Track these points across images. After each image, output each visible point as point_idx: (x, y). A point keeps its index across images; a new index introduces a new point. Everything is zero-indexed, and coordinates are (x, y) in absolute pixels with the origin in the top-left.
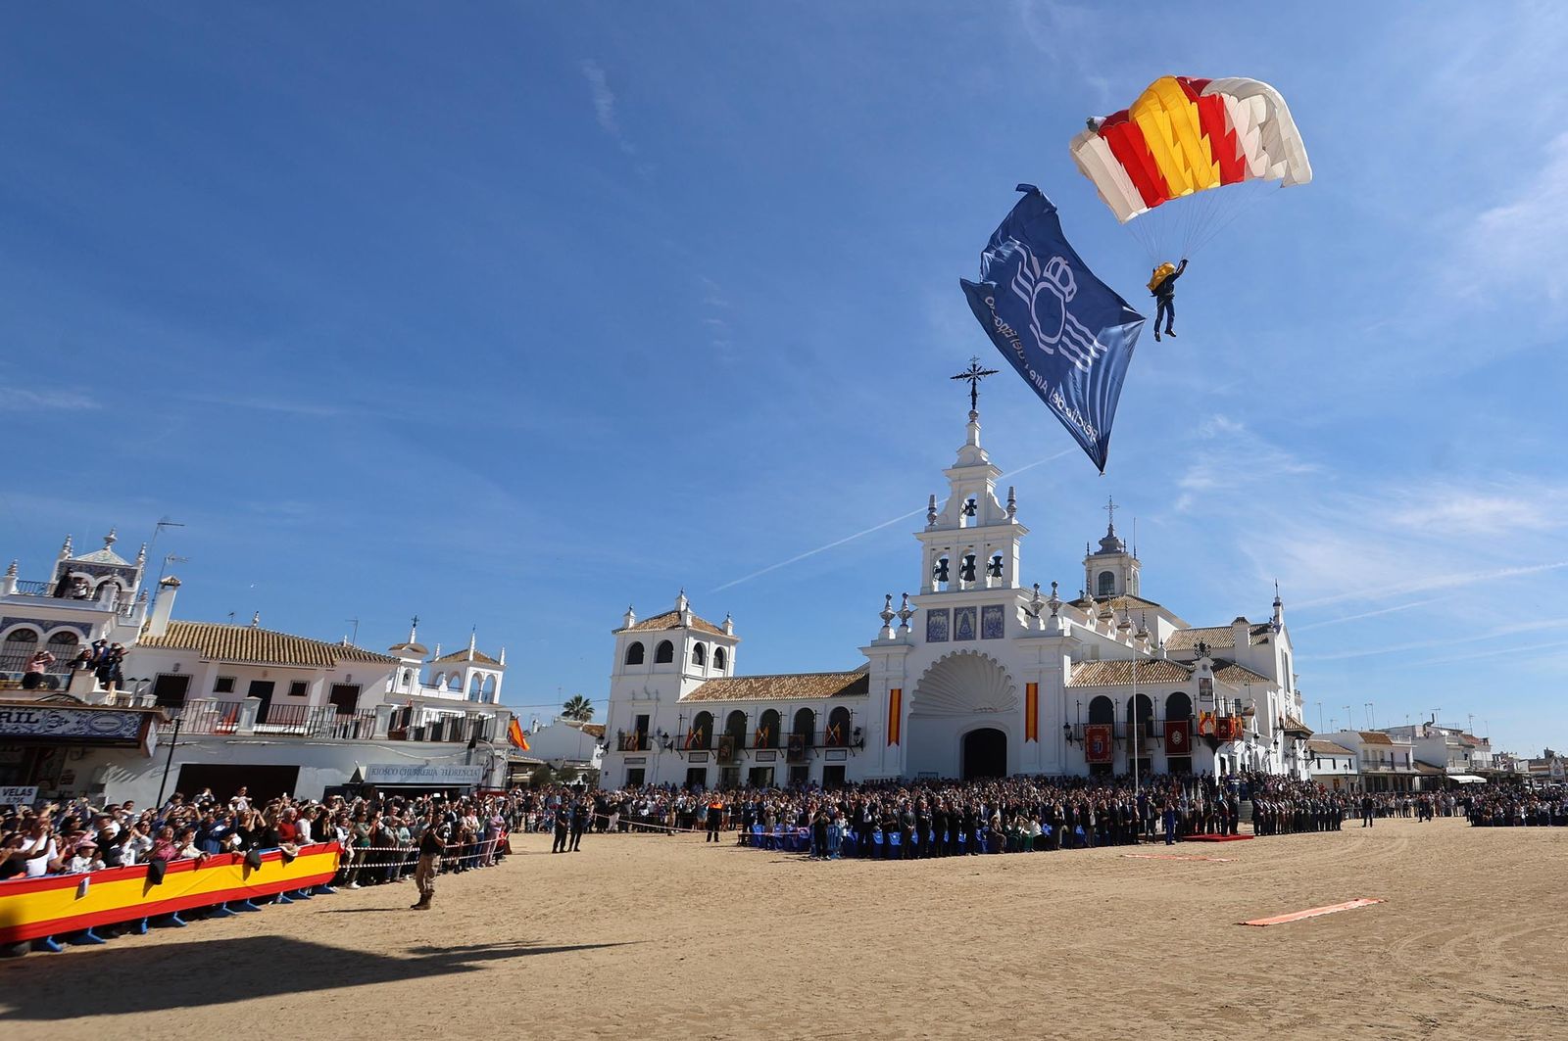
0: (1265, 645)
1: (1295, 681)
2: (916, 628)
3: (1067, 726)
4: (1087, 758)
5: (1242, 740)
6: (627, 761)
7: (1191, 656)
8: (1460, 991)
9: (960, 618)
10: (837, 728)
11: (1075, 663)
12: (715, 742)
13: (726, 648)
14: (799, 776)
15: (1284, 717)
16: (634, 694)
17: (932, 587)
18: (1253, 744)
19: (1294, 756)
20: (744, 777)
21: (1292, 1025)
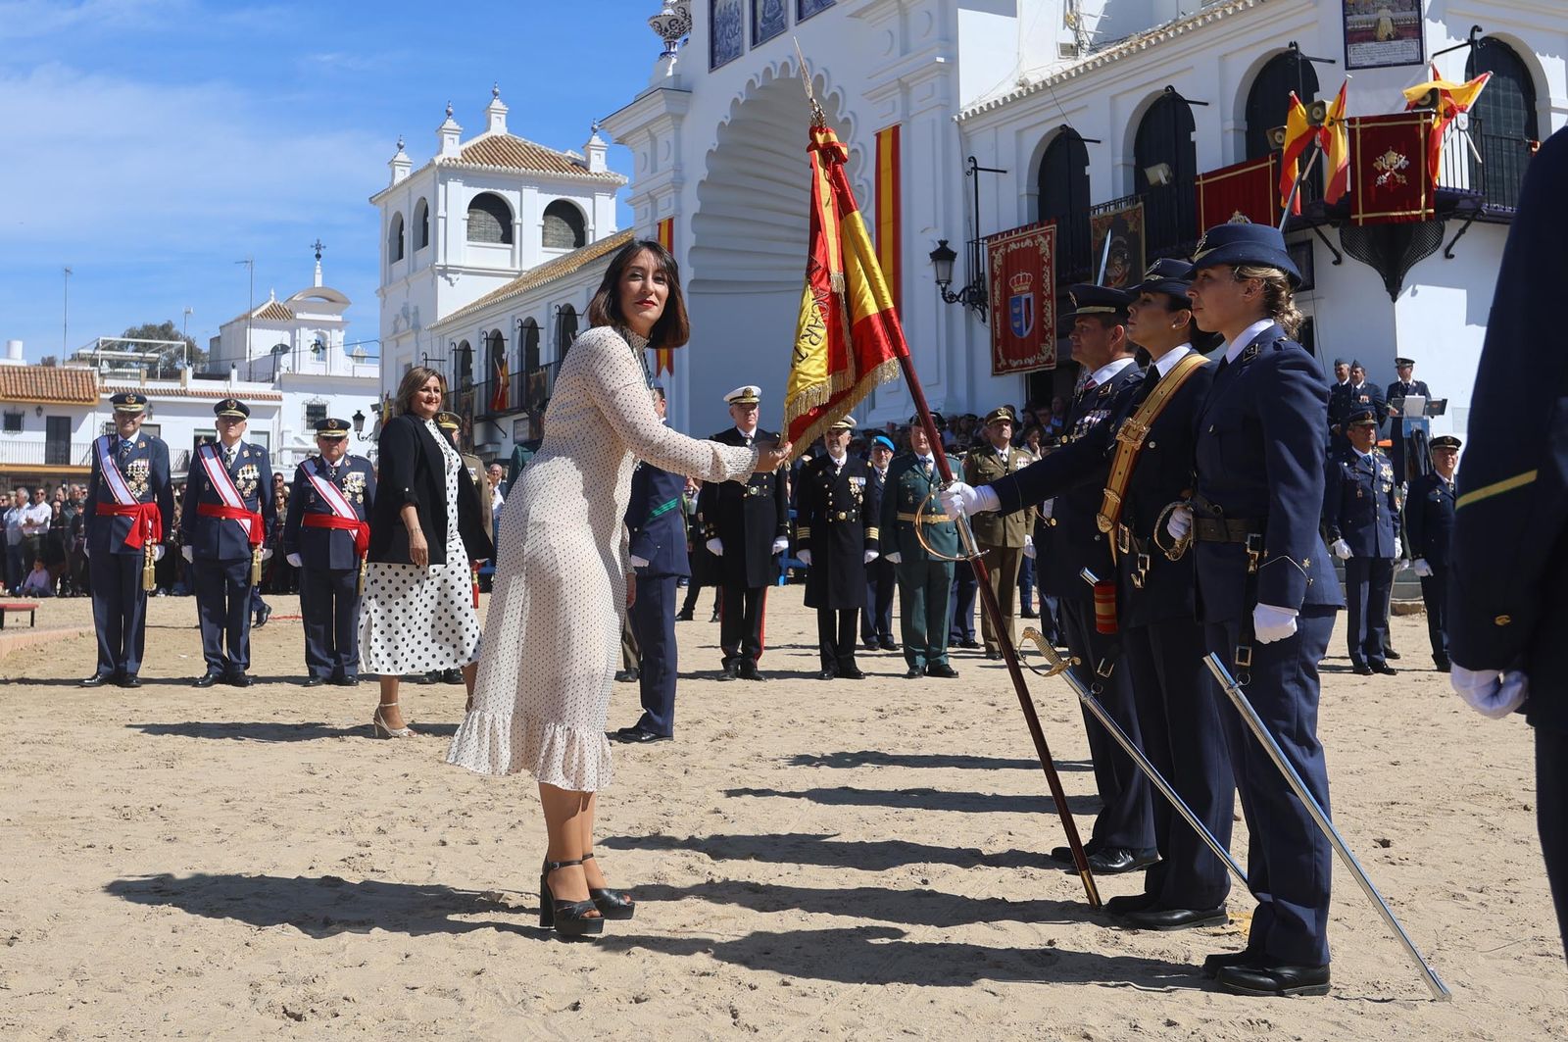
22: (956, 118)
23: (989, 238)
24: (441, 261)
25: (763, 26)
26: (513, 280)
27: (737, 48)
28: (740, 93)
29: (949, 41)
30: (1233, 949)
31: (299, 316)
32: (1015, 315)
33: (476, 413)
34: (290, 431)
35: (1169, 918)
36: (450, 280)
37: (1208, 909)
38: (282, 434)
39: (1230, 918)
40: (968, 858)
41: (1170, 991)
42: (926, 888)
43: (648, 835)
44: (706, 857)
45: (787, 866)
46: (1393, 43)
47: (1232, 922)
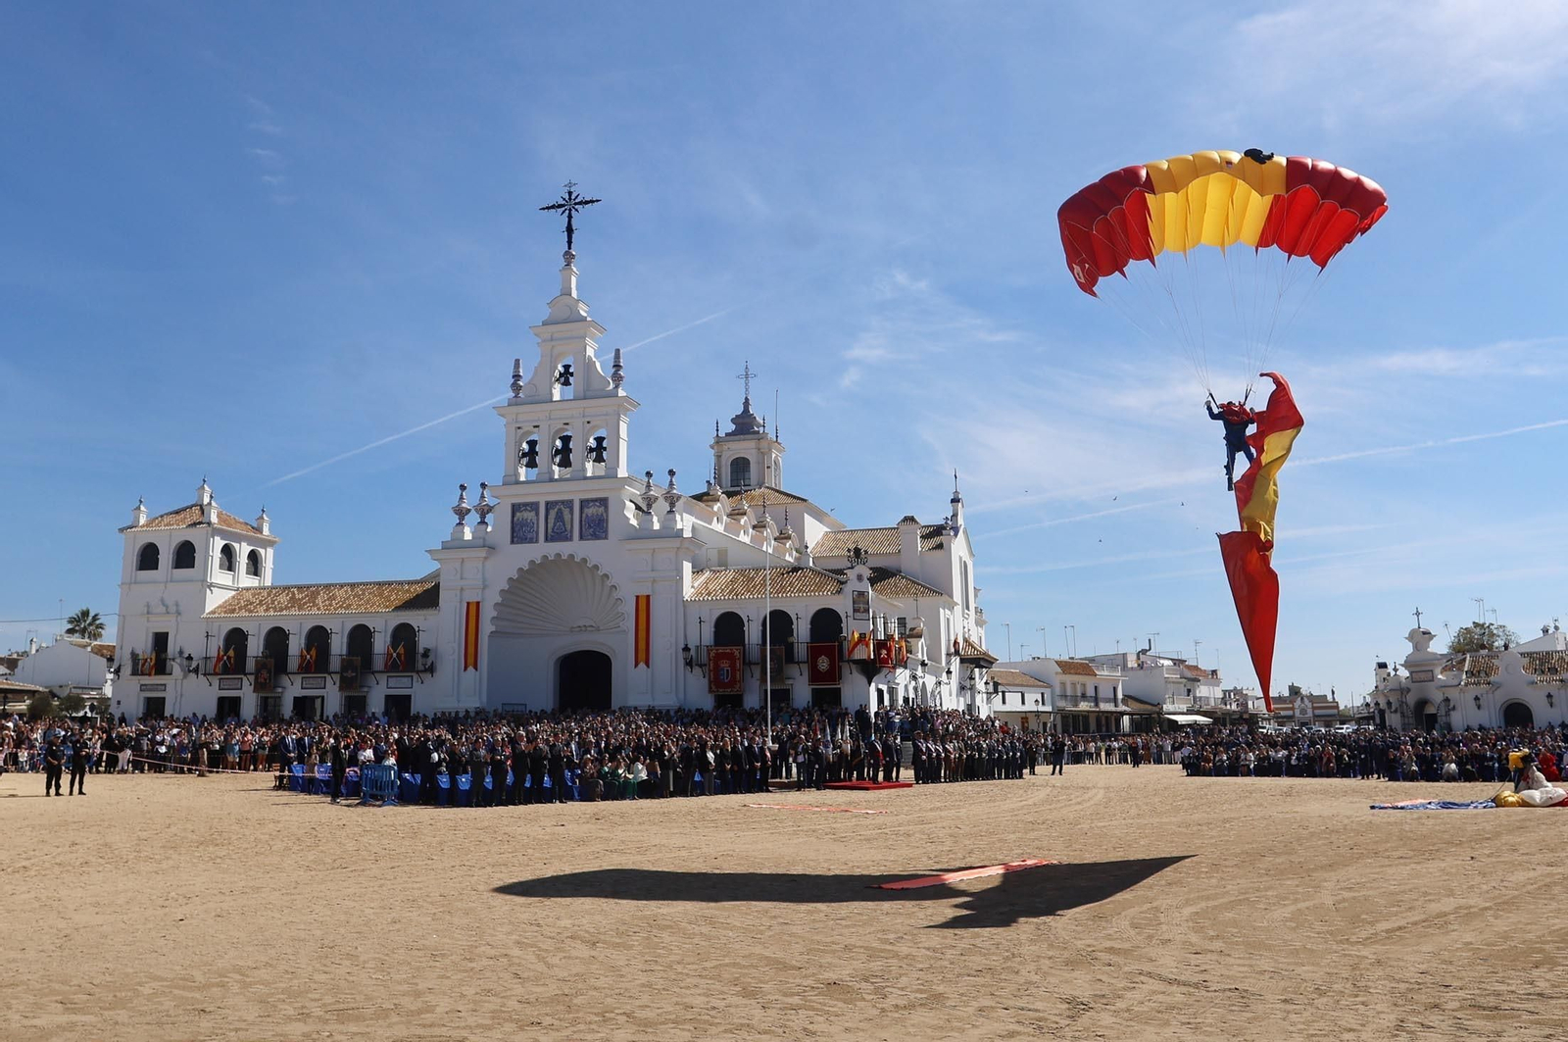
0: (938, 553)
1: (976, 596)
2: (498, 525)
3: (686, 649)
4: (710, 688)
5: (906, 668)
6: (143, 688)
7: (843, 564)
8: (1126, 969)
9: (553, 514)
10: (401, 649)
11: (697, 571)
12: (250, 665)
13: (262, 551)
14: (355, 707)
15: (961, 641)
16: (148, 606)
17: (517, 474)
18: (919, 672)
19: (972, 688)
20: (287, 709)
21: (910, 1007)
25: (554, 534)
27: (534, 539)
28: (536, 558)
32: (722, 674)
36: (212, 591)
46: (864, 614)
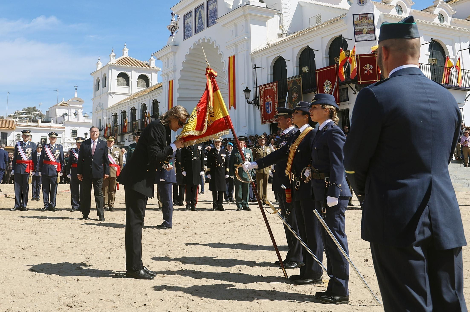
9: (197, 15)
22: (250, 53)
23: (259, 86)
24: (110, 91)
25: (198, 28)
26: (129, 96)
27: (191, 34)
28: (192, 46)
29: (248, 33)
30: (323, 291)
31: (70, 105)
32: (267, 107)
33: (118, 133)
34: (67, 137)
35: (306, 282)
36: (112, 96)
37: (316, 279)
38: (65, 138)
39: (323, 282)
40: (252, 264)
41: (306, 303)
42: (241, 272)
43: (165, 256)
44: (181, 263)
45: (202, 266)
46: (367, 35)
47: (323, 283)
